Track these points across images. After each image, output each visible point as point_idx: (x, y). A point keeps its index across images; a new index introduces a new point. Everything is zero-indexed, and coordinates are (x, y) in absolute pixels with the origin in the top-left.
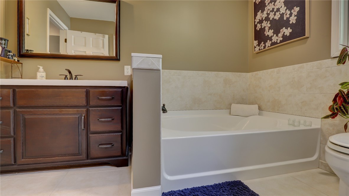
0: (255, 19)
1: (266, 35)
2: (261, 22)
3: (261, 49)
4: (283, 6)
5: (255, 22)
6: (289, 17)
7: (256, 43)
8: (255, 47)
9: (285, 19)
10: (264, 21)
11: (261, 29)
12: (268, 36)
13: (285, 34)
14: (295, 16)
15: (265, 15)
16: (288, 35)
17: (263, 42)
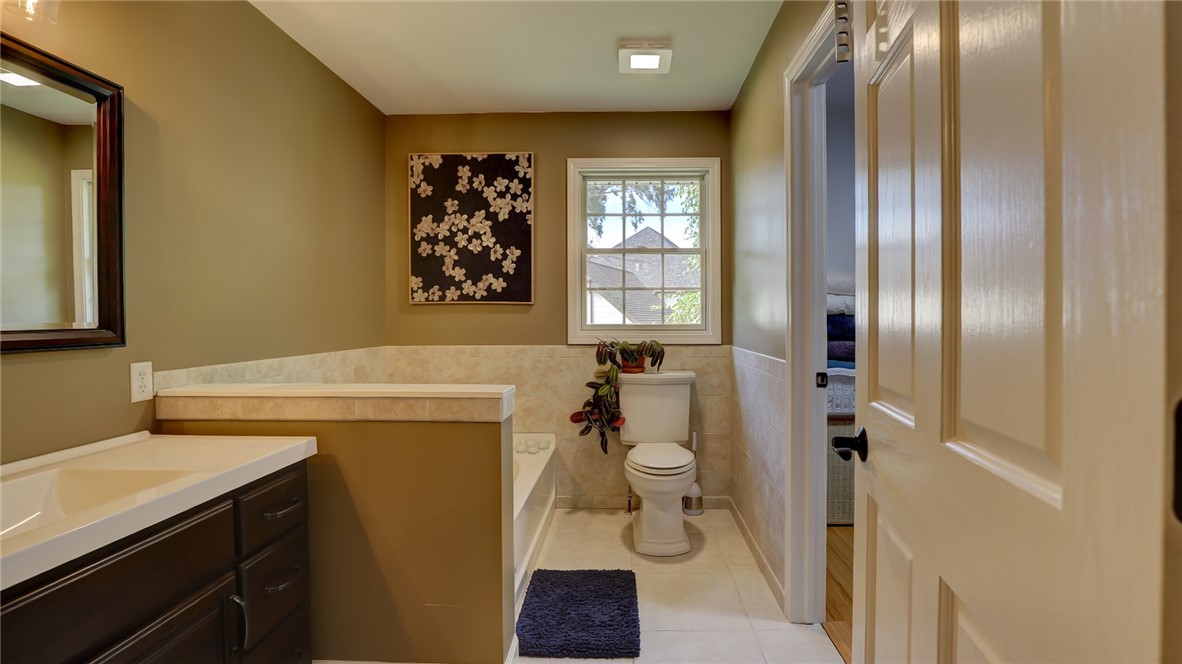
0: (414, 226)
1: (447, 274)
2: (432, 240)
3: (433, 300)
4: (489, 234)
5: (413, 235)
6: (502, 260)
7: (416, 282)
8: (413, 292)
9: (493, 258)
10: (442, 244)
11: (432, 255)
12: (452, 278)
13: (493, 287)
14: (513, 262)
15: (443, 230)
16: (499, 290)
17: (437, 287)
